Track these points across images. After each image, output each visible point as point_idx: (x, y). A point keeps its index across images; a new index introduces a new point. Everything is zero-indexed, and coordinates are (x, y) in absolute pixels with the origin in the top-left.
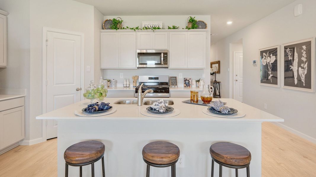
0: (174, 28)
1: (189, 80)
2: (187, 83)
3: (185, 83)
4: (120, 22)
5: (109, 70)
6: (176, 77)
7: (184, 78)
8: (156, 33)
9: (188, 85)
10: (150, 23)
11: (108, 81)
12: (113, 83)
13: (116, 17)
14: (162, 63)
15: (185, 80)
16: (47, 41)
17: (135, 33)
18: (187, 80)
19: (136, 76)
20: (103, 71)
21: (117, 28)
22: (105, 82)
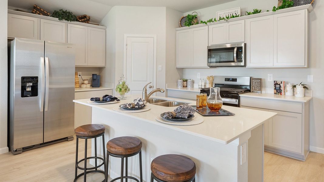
0: (256, 12)
1: (280, 84)
2: (278, 89)
3: (275, 89)
4: (195, 17)
5: (187, 69)
6: (260, 79)
7: (274, 81)
8: (230, 23)
9: (278, 91)
10: (225, 12)
11: (184, 81)
12: (189, 83)
13: (191, 13)
14: (236, 60)
15: (275, 84)
16: (126, 45)
17: (208, 26)
18: (277, 84)
19: (210, 76)
20: (181, 70)
21: (190, 24)
22: (180, 81)
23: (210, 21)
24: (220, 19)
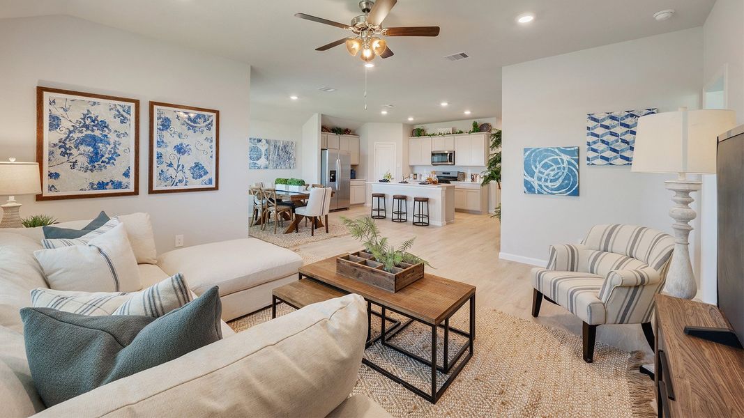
0: (460, 132)
3: (471, 178)
4: (423, 130)
5: (417, 166)
6: (464, 173)
8: (446, 138)
10: (442, 130)
13: (420, 127)
14: (448, 161)
17: (431, 138)
18: (473, 175)
19: (433, 172)
20: (412, 167)
21: (419, 135)
22: (412, 175)
23: (433, 135)
24: (440, 134)
